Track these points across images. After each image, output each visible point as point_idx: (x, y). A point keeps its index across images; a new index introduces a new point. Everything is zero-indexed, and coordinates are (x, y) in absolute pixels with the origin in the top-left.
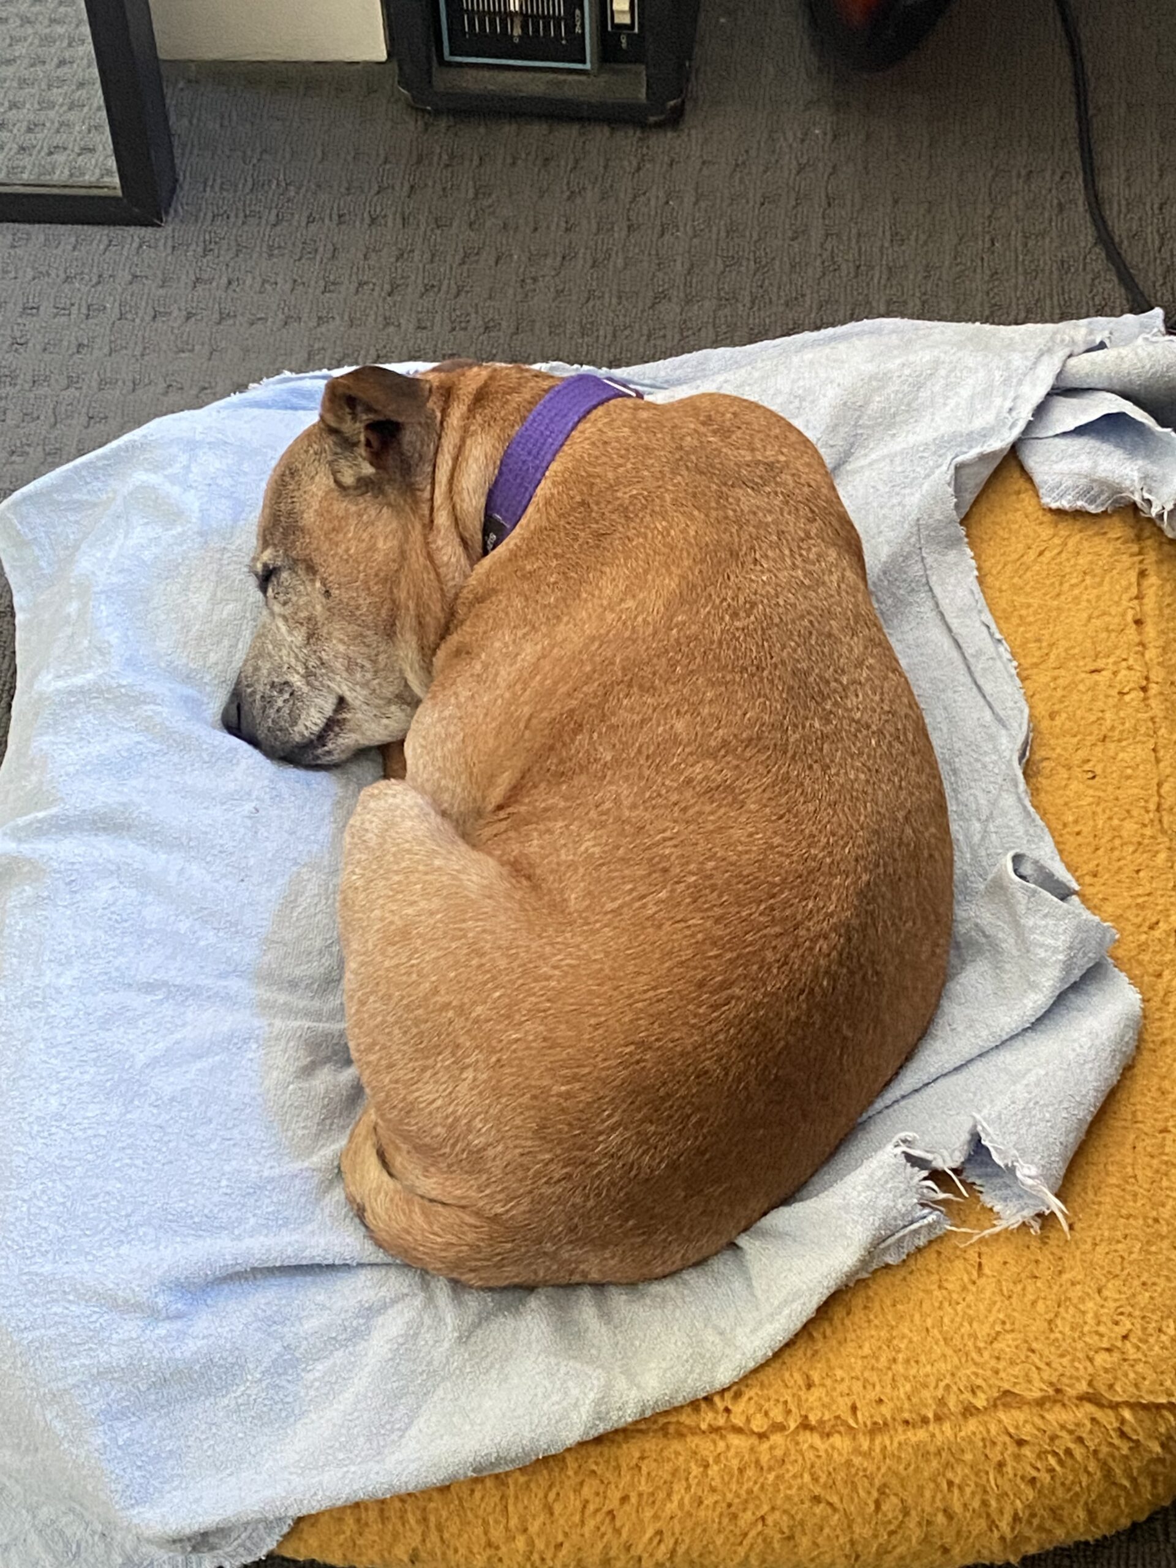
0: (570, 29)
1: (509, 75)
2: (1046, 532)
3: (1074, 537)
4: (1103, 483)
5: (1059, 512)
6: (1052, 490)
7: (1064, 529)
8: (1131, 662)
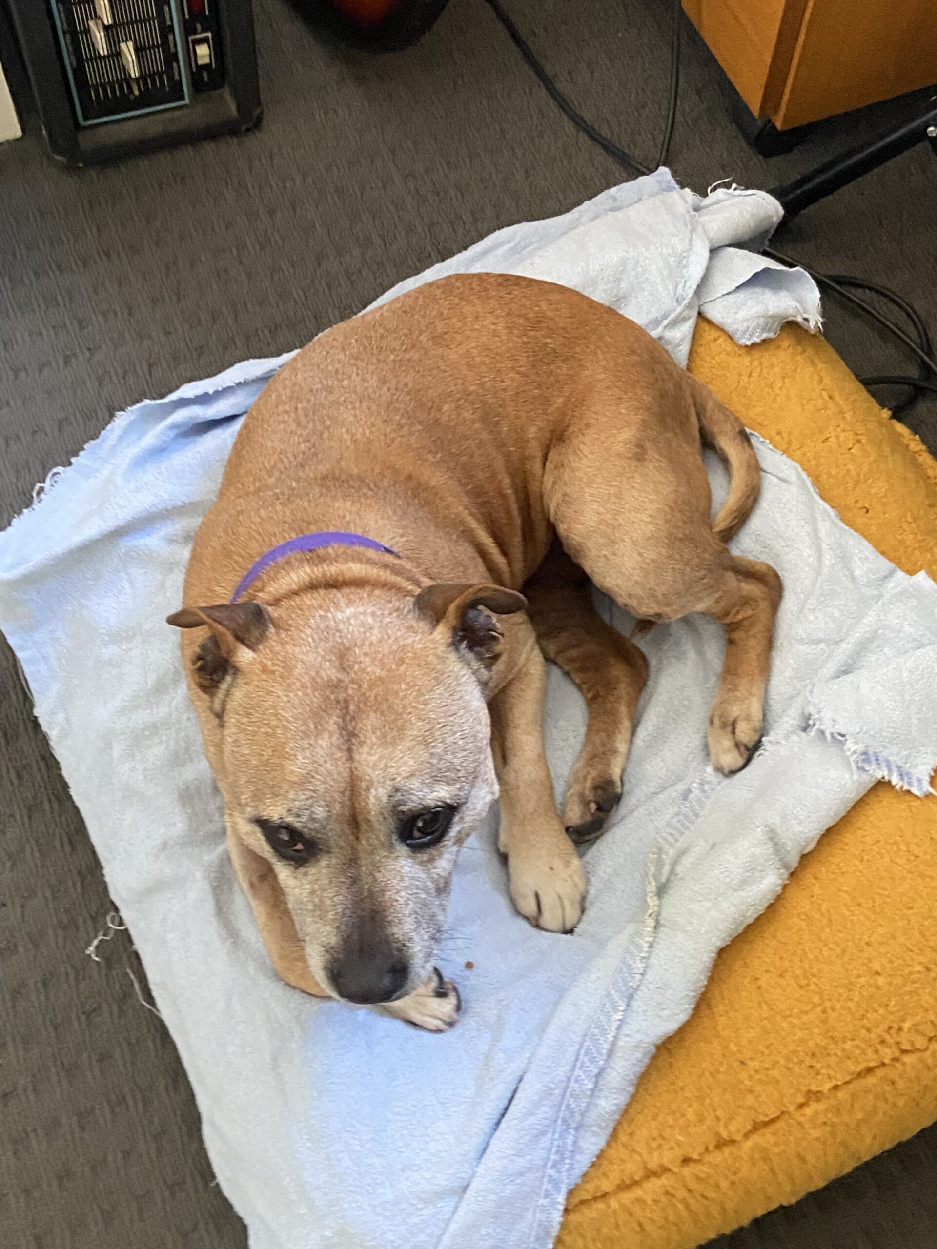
0: (171, 77)
1: (131, 123)
2: (746, 360)
3: (766, 357)
4: (773, 317)
5: (754, 345)
6: (745, 332)
7: (756, 354)
8: (842, 426)
